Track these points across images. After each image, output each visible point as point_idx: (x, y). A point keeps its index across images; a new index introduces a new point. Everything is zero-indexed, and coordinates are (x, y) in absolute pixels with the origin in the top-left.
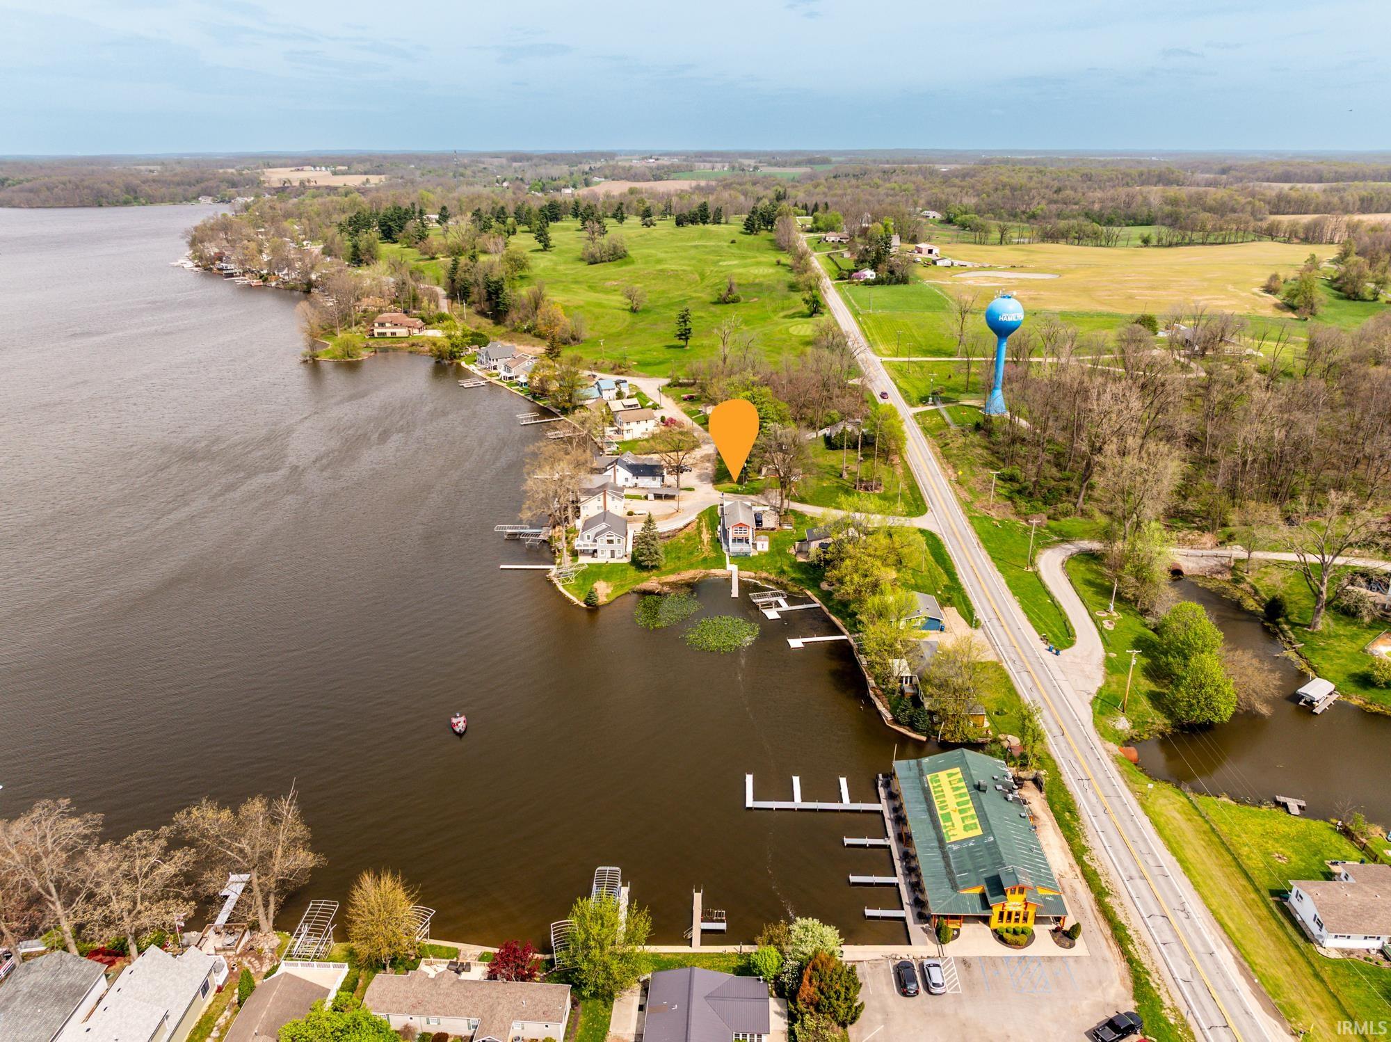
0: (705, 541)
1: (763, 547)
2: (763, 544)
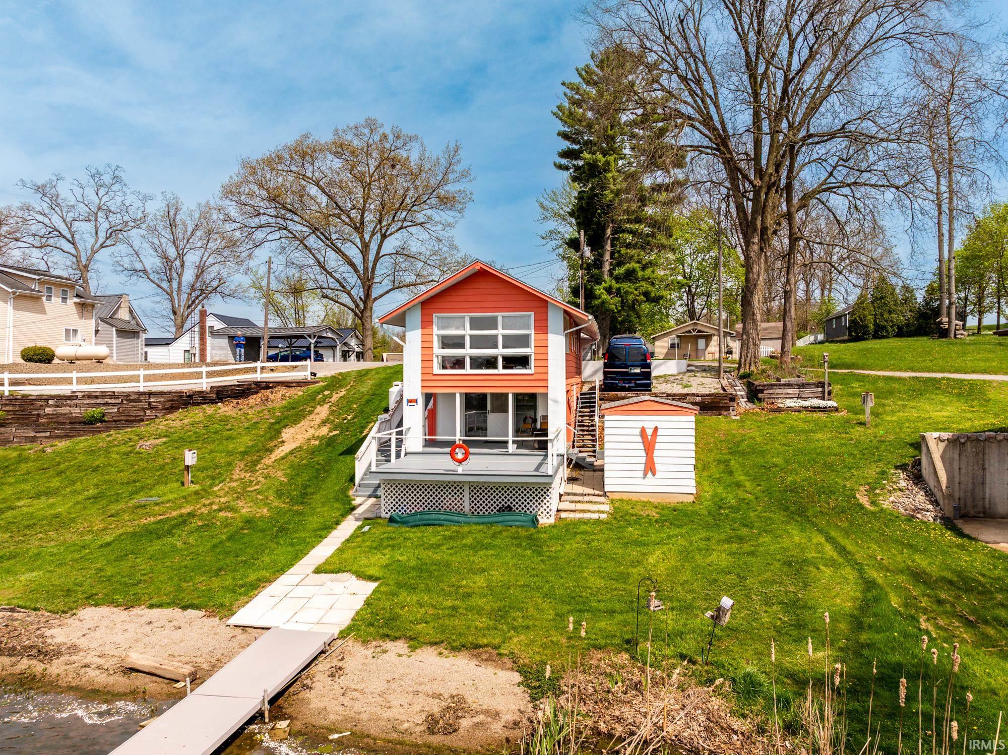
0: (283, 450)
1: (650, 467)
2: (649, 432)
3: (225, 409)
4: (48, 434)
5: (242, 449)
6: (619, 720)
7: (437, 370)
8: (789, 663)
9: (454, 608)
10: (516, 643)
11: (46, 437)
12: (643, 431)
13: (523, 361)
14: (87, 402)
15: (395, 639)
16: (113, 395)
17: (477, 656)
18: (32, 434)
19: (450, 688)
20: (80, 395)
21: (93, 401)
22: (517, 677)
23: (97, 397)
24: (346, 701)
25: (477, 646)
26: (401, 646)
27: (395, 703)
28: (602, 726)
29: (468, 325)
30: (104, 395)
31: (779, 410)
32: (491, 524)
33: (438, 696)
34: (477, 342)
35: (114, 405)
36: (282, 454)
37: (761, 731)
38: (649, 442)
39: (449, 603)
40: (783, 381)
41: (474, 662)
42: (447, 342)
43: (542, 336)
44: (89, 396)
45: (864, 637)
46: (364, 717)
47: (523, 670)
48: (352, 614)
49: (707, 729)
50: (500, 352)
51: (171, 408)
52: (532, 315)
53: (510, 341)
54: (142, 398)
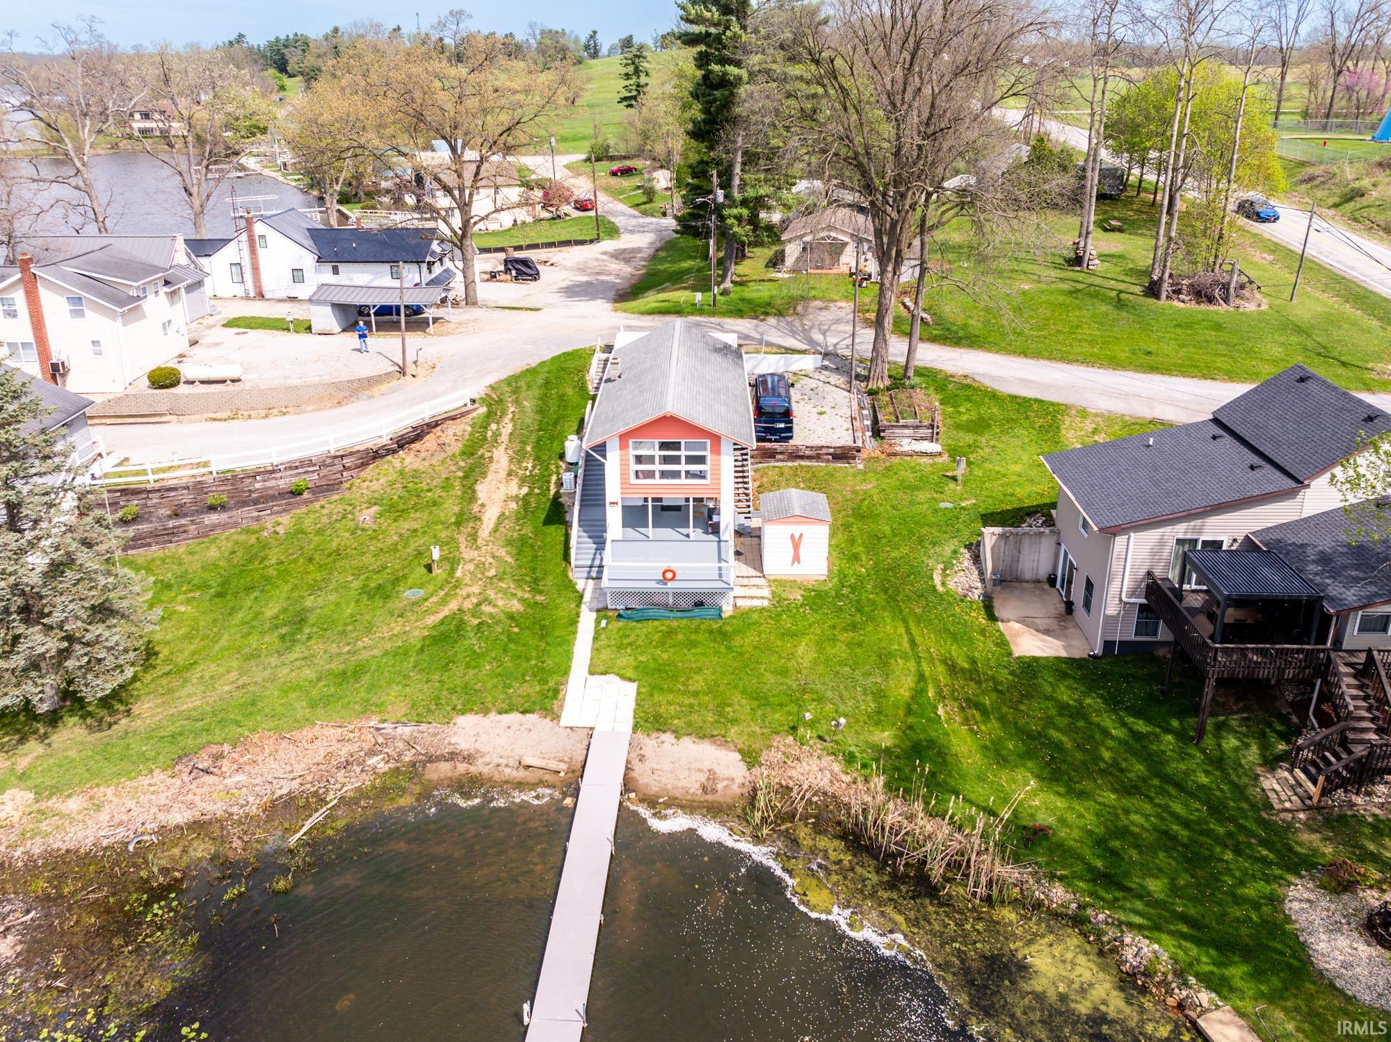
0: (490, 517)
1: (796, 559)
2: (797, 537)
3: (408, 459)
5: (453, 520)
6: (791, 778)
7: (633, 480)
8: (870, 739)
9: (691, 706)
10: (733, 731)
12: (792, 537)
13: (701, 475)
14: (289, 473)
15: (664, 732)
16: (310, 463)
17: (714, 742)
18: (256, 514)
19: (706, 765)
20: (282, 467)
21: (295, 472)
22: (738, 756)
23: (297, 468)
24: (655, 777)
25: (713, 736)
26: (668, 737)
27: (681, 777)
28: (784, 783)
29: (657, 447)
30: (302, 464)
31: (895, 454)
32: (692, 618)
33: (700, 770)
34: (666, 460)
35: (313, 472)
36: (492, 526)
37: (854, 783)
38: (796, 544)
39: (686, 702)
40: (902, 422)
41: (714, 747)
42: (639, 459)
43: (715, 457)
44: (290, 467)
45: (910, 720)
46: (669, 787)
47: (740, 751)
48: (631, 714)
49: (831, 782)
50: (683, 467)
51: (363, 465)
52: (708, 441)
53: (691, 460)
54: (336, 461)
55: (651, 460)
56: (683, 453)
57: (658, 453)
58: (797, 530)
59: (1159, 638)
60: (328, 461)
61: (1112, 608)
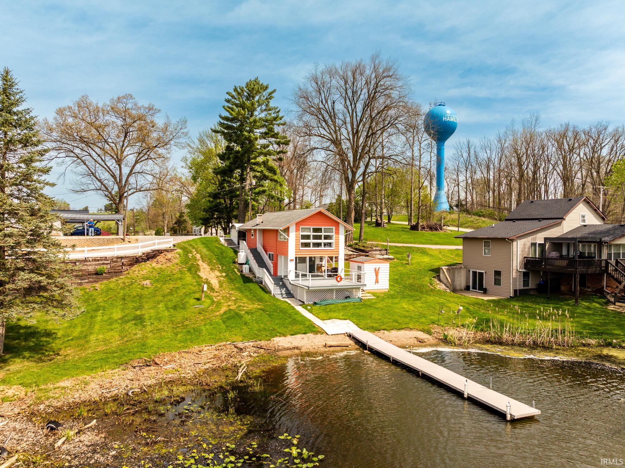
0: (214, 282)
1: (377, 281)
2: (377, 269)
4: (87, 281)
7: (300, 248)
11: (86, 282)
13: (330, 245)
14: (94, 263)
16: (106, 259)
18: (80, 281)
20: (91, 259)
21: (97, 263)
23: (98, 260)
29: (312, 231)
30: (101, 259)
34: (315, 237)
35: (107, 264)
36: (217, 284)
38: (377, 272)
42: (303, 237)
43: (337, 236)
44: (95, 260)
50: (323, 241)
51: (131, 265)
52: (334, 228)
53: (326, 237)
54: (119, 260)
55: (308, 237)
56: (323, 234)
57: (312, 234)
58: (377, 266)
59: (530, 287)
60: (115, 260)
61: (514, 274)
